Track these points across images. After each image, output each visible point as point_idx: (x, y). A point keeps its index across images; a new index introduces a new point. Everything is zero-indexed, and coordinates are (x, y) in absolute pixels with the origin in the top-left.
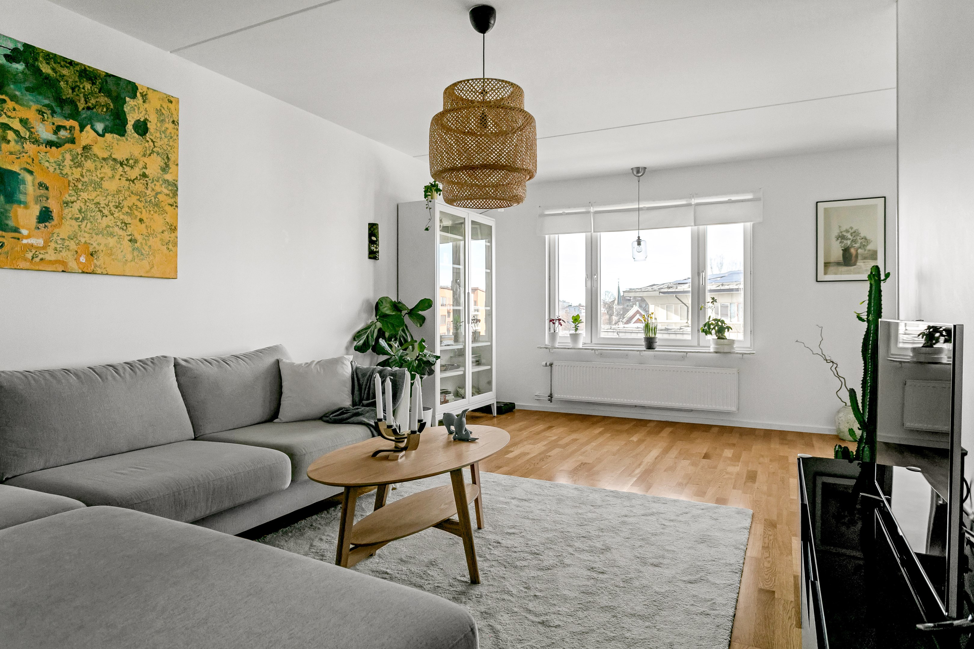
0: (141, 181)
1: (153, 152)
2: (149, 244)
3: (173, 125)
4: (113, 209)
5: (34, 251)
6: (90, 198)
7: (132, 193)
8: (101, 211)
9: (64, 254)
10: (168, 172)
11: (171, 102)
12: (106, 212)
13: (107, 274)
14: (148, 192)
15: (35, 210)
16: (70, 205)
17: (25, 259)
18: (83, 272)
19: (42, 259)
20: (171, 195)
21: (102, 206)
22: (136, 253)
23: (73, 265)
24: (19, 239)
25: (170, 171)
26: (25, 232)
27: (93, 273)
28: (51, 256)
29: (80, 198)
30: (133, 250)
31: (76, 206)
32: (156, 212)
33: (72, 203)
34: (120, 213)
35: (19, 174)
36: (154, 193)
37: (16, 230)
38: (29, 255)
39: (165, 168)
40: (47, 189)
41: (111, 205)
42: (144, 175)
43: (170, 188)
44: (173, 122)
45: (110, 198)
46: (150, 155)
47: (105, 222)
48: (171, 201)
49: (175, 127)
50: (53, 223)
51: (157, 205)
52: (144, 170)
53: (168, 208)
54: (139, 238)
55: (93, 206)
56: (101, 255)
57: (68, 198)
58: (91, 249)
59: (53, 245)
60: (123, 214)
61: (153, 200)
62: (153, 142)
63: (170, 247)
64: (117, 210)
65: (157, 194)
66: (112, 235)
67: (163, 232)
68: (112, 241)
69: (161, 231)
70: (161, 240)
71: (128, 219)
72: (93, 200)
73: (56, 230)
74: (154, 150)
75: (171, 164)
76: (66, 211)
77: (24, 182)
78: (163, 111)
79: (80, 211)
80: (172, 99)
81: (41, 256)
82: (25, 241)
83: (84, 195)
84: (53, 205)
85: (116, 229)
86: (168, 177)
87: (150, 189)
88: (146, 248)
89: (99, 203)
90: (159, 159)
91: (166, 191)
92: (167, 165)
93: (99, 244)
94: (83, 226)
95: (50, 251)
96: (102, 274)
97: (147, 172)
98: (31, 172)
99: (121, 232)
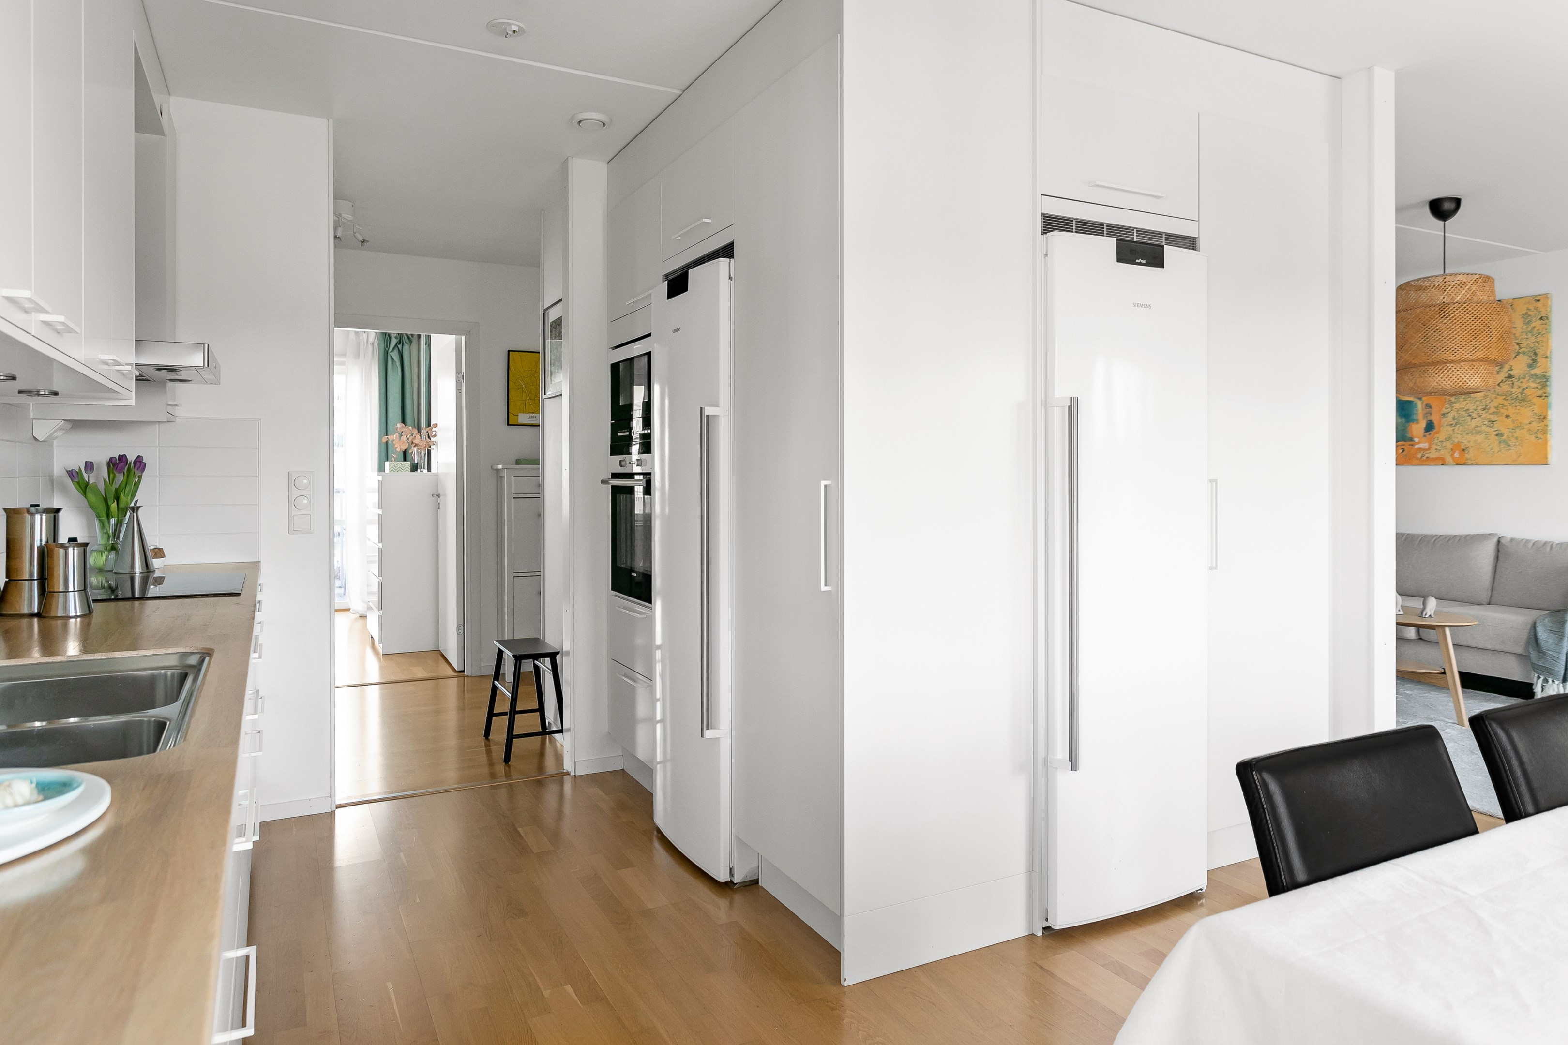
0: (1507, 382)
1: (1518, 353)
2: (1516, 435)
3: (1541, 322)
4: (1481, 412)
5: (1422, 452)
6: (1462, 407)
7: (1498, 395)
8: (1470, 415)
9: (1442, 452)
10: (1535, 367)
11: (1539, 301)
12: (1474, 415)
13: (1476, 465)
14: (1514, 390)
15: (1423, 424)
16: (1447, 415)
17: (1417, 459)
18: (1457, 464)
19: (1427, 457)
20: (1540, 387)
21: (1471, 411)
22: (1502, 445)
23: (1449, 459)
24: (1413, 445)
25: (1538, 365)
26: (1416, 440)
27: (1464, 464)
28: (1433, 454)
29: (1453, 409)
30: (1500, 442)
31: (1451, 415)
32: (1522, 406)
33: (1448, 413)
34: (1487, 414)
35: (1413, 402)
36: (1520, 390)
37: (1411, 439)
38: (1419, 455)
39: (1533, 364)
40: (1430, 407)
41: (1479, 408)
42: (1510, 377)
43: (1538, 381)
44: (1541, 318)
45: (1478, 403)
46: (1515, 357)
47: (1474, 423)
48: (1540, 393)
49: (1544, 322)
50: (1435, 431)
51: (1523, 400)
52: (1509, 372)
53: (1536, 400)
54: (1506, 432)
55: (1464, 413)
56: (1471, 450)
57: (1444, 411)
58: (1463, 447)
59: (1434, 447)
60: (1490, 414)
61: (1520, 396)
62: (1518, 344)
63: (1539, 435)
64: (1484, 412)
65: (1524, 389)
66: (1480, 432)
67: (1530, 424)
68: (1480, 438)
69: (1528, 422)
70: (1529, 430)
71: (1494, 418)
72: (1463, 408)
73: (1437, 436)
74: (1520, 351)
75: (1539, 358)
76: (1443, 420)
77: (1416, 406)
78: (1530, 313)
79: (1454, 419)
80: (1539, 298)
81: (1427, 455)
82: (1416, 446)
83: (1457, 406)
84: (1435, 418)
85: (1484, 427)
86: (1537, 371)
87: (1516, 387)
88: (1513, 440)
89: (1468, 410)
90: (1526, 357)
91: (1535, 385)
92: (1534, 361)
93: (1469, 442)
94: (1456, 430)
95: (1433, 451)
96: (1472, 464)
97: (1511, 373)
98: (1420, 399)
99: (1488, 429)
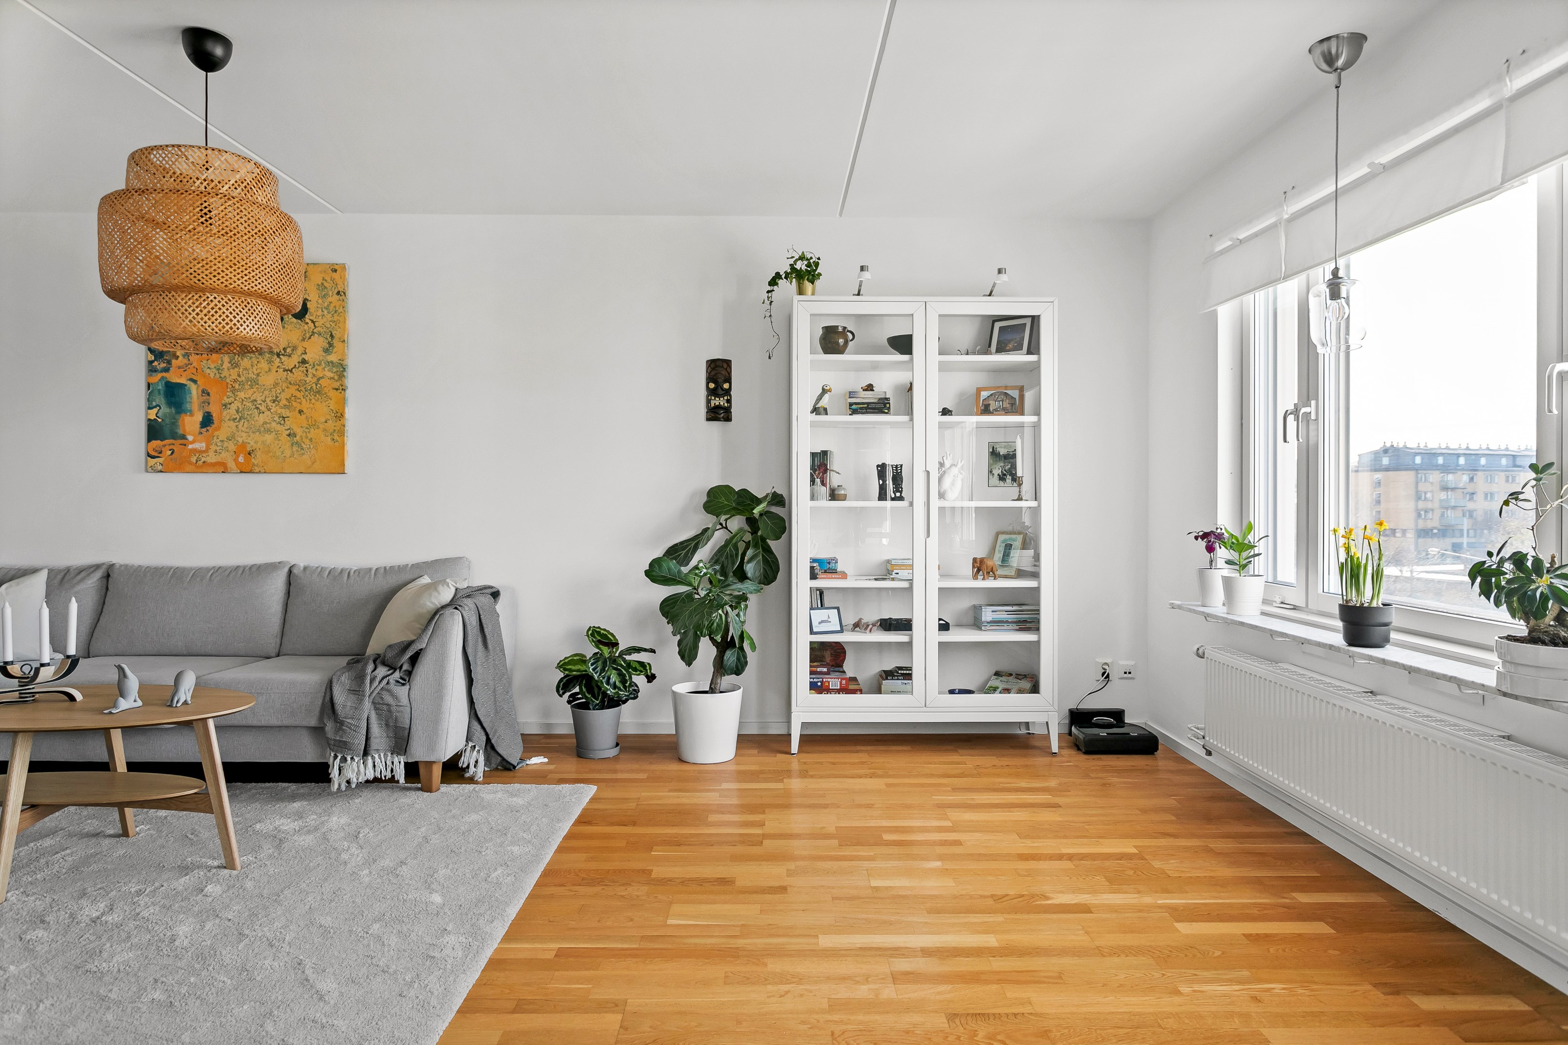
0: (300, 369)
1: (313, 333)
2: (309, 436)
3: (338, 297)
4: (270, 404)
5: (197, 455)
6: (247, 396)
7: (290, 383)
8: (257, 408)
9: (224, 454)
10: (331, 352)
11: (336, 271)
12: (262, 408)
13: (265, 472)
14: (308, 379)
15: (199, 417)
16: (229, 406)
17: (190, 463)
18: (241, 472)
19: (204, 462)
20: (336, 378)
21: (259, 402)
22: (295, 448)
23: (231, 464)
24: (185, 445)
25: (335, 350)
26: (190, 438)
27: (251, 472)
28: (211, 458)
29: (237, 398)
30: (292, 445)
31: (234, 407)
32: (317, 400)
33: (230, 404)
34: (278, 407)
35: (186, 385)
36: (315, 380)
37: (183, 437)
38: (194, 459)
39: (328, 349)
40: (208, 394)
41: (268, 400)
42: (304, 362)
43: (335, 370)
44: (338, 293)
45: (267, 393)
46: (310, 338)
47: (262, 418)
48: (337, 385)
49: (341, 298)
50: (213, 426)
51: (319, 392)
52: (304, 356)
53: (332, 394)
54: (299, 431)
55: (250, 404)
56: (259, 454)
57: (226, 400)
58: (249, 449)
59: (213, 447)
60: (281, 408)
61: (314, 387)
62: (313, 322)
63: (336, 437)
64: (274, 405)
65: (318, 379)
66: (269, 431)
67: (326, 422)
68: (269, 438)
69: (324, 421)
70: (325, 430)
71: (285, 412)
72: (250, 398)
73: (216, 433)
74: (315, 331)
75: (335, 342)
76: (225, 413)
77: (189, 392)
78: (326, 284)
79: (237, 411)
80: (336, 267)
81: (203, 459)
82: (190, 447)
83: (242, 395)
84: (214, 409)
85: (274, 424)
86: (333, 358)
87: (310, 376)
88: (307, 441)
89: (255, 401)
90: (322, 339)
91: (330, 375)
92: (331, 345)
93: (256, 442)
94: (240, 426)
95: (211, 453)
96: (260, 472)
97: (306, 357)
98: (195, 382)
99: (279, 427)
